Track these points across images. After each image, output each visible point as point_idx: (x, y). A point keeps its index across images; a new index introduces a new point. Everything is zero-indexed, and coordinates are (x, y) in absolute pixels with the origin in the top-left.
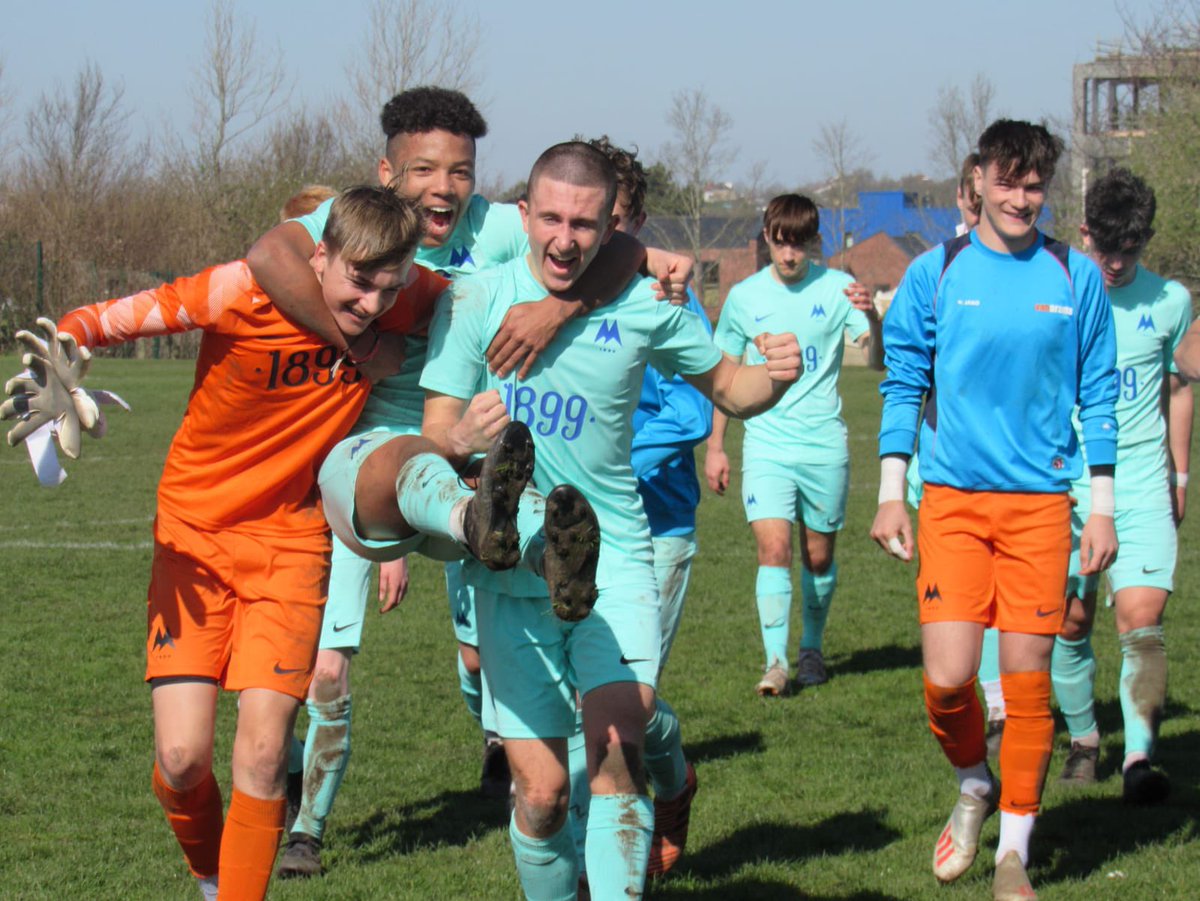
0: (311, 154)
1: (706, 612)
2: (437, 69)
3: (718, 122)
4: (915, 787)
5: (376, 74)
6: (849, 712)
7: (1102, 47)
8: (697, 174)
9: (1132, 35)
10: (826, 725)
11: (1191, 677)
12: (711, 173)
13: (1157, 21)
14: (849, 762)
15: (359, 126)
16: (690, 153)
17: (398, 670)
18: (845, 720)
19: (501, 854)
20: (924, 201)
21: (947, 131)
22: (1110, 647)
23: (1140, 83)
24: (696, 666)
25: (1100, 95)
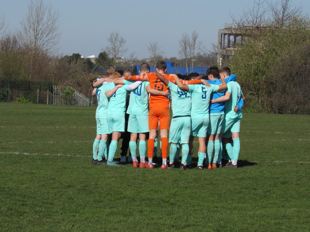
0: (11, 46)
1: (125, 173)
2: (46, 24)
3: (122, 41)
4: (181, 217)
5: (29, 25)
6: (164, 199)
7: (226, 25)
8: (115, 56)
9: (235, 23)
10: (158, 202)
11: (250, 193)
12: (119, 55)
13: (241, 20)
14: (165, 211)
15: (24, 39)
16: (114, 49)
17: (46, 185)
18: (163, 201)
19: (79, 230)
20: (177, 65)
21: (184, 46)
22: (229, 185)
23: (236, 35)
24: (123, 186)
25: (226, 39)
